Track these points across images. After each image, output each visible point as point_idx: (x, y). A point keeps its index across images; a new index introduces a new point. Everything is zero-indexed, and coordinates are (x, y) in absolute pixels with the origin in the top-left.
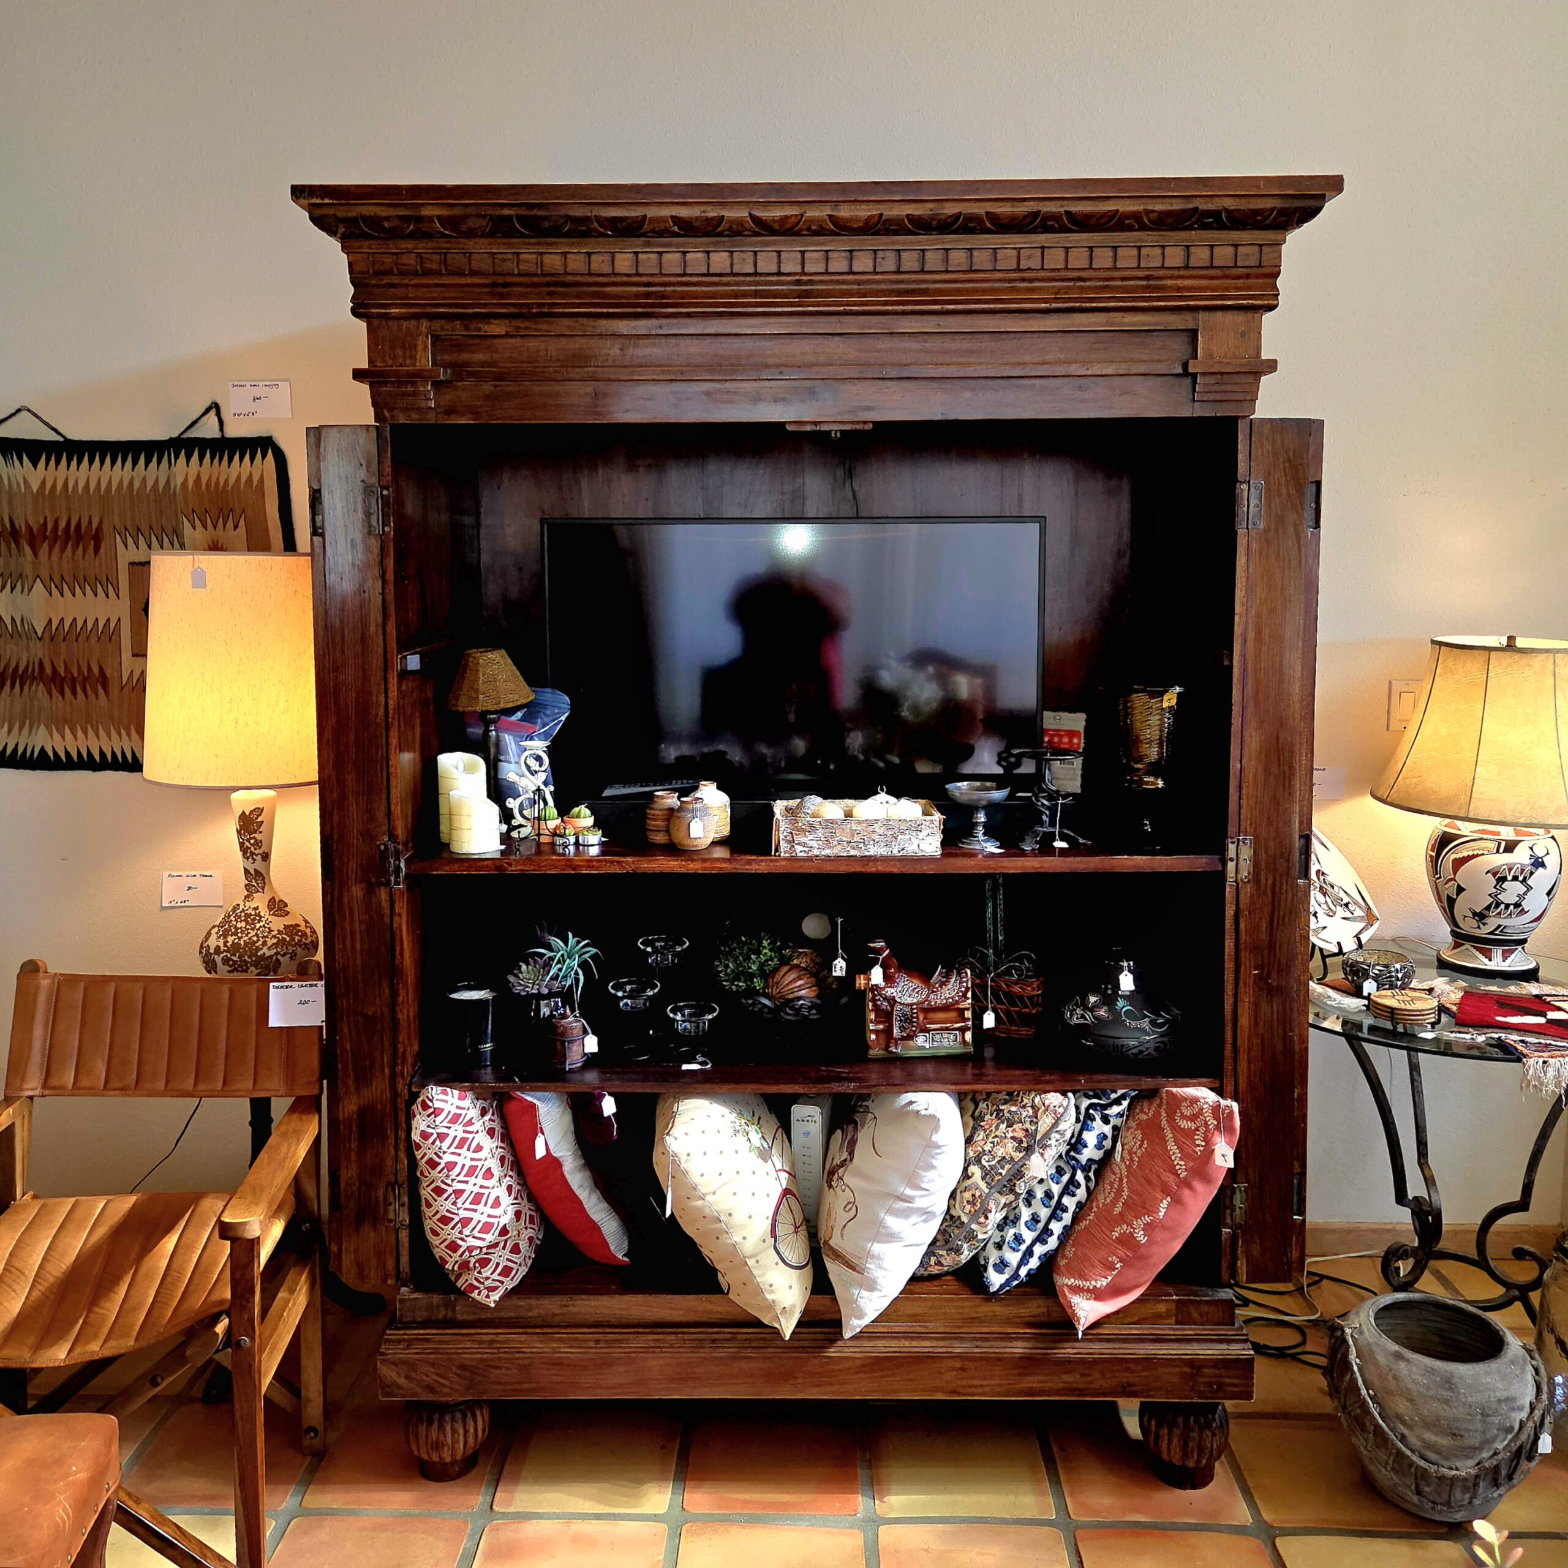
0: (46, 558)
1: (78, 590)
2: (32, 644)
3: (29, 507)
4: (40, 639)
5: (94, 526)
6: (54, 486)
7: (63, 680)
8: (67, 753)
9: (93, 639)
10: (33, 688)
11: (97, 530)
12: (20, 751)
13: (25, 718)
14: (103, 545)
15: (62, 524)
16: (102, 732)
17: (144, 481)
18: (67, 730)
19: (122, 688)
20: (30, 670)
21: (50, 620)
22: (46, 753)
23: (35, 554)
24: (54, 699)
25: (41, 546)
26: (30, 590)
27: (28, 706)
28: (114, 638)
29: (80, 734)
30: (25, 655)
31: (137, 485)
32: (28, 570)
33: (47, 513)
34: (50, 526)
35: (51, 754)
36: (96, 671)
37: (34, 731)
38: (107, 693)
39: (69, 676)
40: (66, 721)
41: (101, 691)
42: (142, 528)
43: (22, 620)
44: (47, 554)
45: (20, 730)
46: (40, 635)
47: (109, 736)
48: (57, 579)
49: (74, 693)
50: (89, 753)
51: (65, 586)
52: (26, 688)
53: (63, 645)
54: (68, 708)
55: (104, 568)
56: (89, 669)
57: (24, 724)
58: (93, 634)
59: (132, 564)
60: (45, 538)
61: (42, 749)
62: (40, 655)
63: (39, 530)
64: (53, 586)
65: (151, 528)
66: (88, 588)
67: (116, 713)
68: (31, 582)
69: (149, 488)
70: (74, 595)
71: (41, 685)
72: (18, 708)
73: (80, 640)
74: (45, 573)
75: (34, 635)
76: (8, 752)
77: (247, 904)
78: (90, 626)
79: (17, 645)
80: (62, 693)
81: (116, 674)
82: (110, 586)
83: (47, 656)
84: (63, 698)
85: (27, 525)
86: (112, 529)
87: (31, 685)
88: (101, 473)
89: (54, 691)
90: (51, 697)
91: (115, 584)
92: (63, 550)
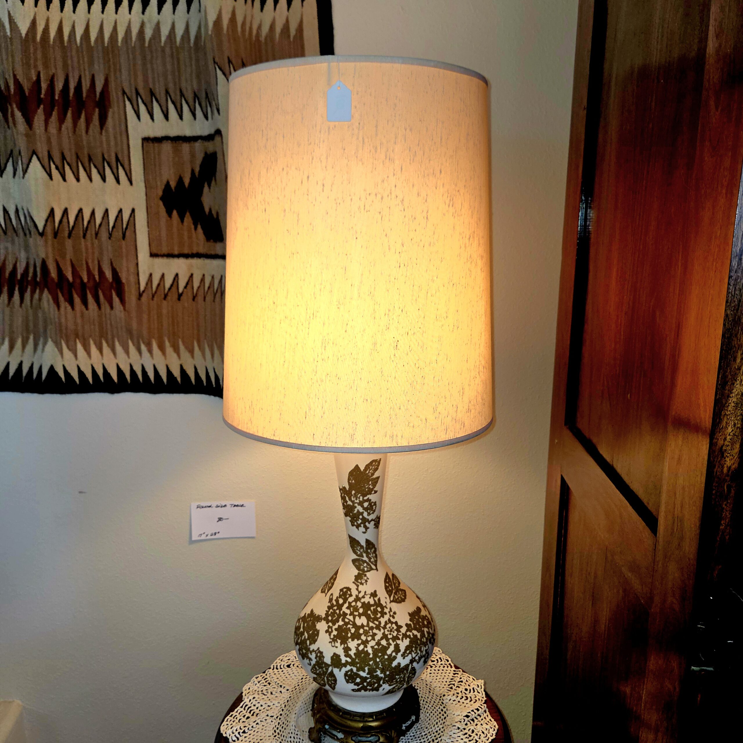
0: (43, 128)
1: (82, 174)
2: (31, 241)
3: (18, 58)
4: (42, 234)
5: (99, 88)
6: (46, 30)
7: (71, 286)
8: (81, 373)
9: (104, 235)
10: (36, 296)
11: (102, 93)
12: (25, 370)
13: (28, 331)
14: (110, 114)
15: (59, 86)
16: (119, 348)
17: (157, 28)
18: (79, 347)
19: (140, 295)
20: (31, 274)
21: (52, 211)
22: (56, 373)
23: (29, 122)
24: (62, 309)
25: (35, 112)
26: (25, 171)
27: (31, 318)
28: (127, 234)
29: (94, 349)
30: (23, 256)
31: (149, 33)
32: (22, 144)
33: (41, 68)
34: (44, 86)
35: (62, 375)
36: (108, 274)
37: (40, 347)
38: (122, 301)
39: (78, 281)
40: (77, 336)
41: (116, 300)
42: (157, 91)
43: (17, 211)
44: (42, 123)
45: (24, 347)
46: (41, 228)
47: (127, 352)
48: (57, 158)
49: (85, 303)
50: (106, 372)
51: (67, 168)
52: (27, 295)
53: (69, 243)
54: (79, 321)
55: (112, 143)
56: (101, 272)
57: (28, 338)
58: (103, 229)
59: (146, 140)
60: (40, 102)
61: (52, 369)
62: (43, 255)
63: (31, 91)
64: (53, 166)
65: (167, 92)
66: (94, 171)
67: (135, 326)
68: (25, 161)
69: (163, 39)
70: (78, 180)
71: (46, 293)
72: (19, 321)
73: (88, 236)
74: (42, 149)
75: (33, 229)
76: (12, 372)
77: (361, 588)
78: (98, 220)
79: (13, 242)
80: (71, 303)
81: (132, 279)
82: (120, 168)
83: (51, 256)
84: (73, 308)
85: (17, 82)
86: (120, 93)
87: (33, 292)
88: (104, 16)
89: (61, 298)
90: (58, 307)
91: (126, 166)
92: (62, 120)
